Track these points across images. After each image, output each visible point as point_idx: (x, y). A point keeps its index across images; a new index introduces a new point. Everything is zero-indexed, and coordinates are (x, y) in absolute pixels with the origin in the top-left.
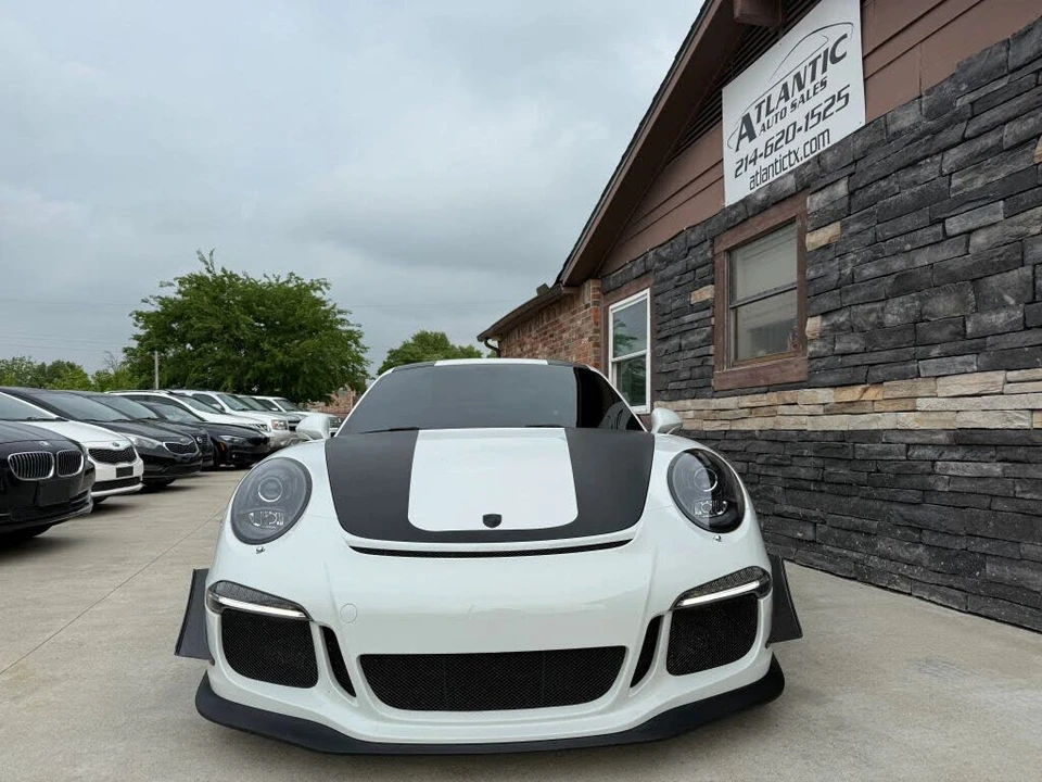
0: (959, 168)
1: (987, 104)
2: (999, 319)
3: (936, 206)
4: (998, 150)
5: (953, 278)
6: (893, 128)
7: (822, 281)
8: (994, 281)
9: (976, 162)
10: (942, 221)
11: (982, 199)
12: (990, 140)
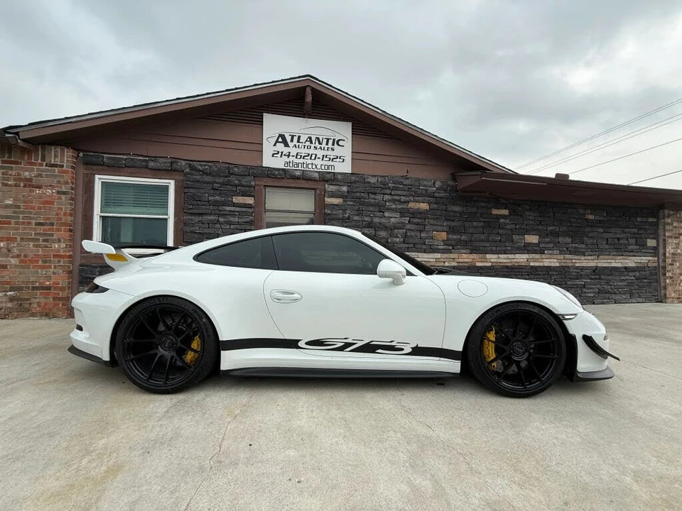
0: (389, 201)
1: (397, 189)
2: (398, 240)
3: (381, 208)
4: (399, 201)
5: (386, 227)
6: (366, 180)
7: (335, 216)
8: (396, 231)
9: (394, 201)
10: (383, 212)
11: (395, 210)
12: (397, 198)
